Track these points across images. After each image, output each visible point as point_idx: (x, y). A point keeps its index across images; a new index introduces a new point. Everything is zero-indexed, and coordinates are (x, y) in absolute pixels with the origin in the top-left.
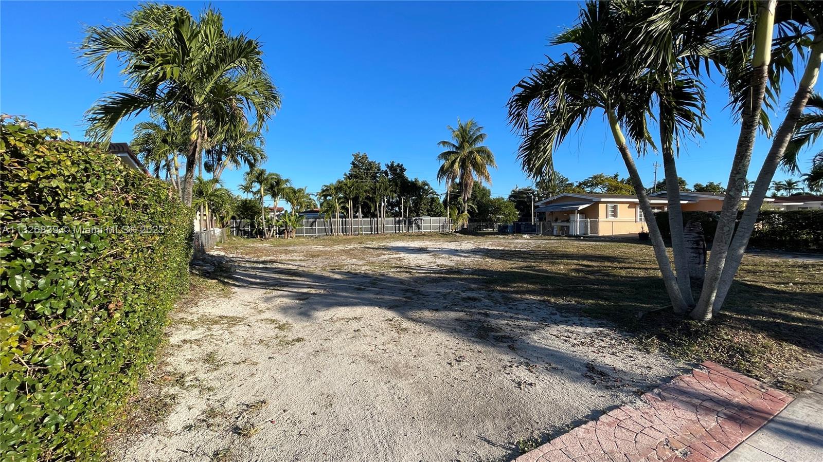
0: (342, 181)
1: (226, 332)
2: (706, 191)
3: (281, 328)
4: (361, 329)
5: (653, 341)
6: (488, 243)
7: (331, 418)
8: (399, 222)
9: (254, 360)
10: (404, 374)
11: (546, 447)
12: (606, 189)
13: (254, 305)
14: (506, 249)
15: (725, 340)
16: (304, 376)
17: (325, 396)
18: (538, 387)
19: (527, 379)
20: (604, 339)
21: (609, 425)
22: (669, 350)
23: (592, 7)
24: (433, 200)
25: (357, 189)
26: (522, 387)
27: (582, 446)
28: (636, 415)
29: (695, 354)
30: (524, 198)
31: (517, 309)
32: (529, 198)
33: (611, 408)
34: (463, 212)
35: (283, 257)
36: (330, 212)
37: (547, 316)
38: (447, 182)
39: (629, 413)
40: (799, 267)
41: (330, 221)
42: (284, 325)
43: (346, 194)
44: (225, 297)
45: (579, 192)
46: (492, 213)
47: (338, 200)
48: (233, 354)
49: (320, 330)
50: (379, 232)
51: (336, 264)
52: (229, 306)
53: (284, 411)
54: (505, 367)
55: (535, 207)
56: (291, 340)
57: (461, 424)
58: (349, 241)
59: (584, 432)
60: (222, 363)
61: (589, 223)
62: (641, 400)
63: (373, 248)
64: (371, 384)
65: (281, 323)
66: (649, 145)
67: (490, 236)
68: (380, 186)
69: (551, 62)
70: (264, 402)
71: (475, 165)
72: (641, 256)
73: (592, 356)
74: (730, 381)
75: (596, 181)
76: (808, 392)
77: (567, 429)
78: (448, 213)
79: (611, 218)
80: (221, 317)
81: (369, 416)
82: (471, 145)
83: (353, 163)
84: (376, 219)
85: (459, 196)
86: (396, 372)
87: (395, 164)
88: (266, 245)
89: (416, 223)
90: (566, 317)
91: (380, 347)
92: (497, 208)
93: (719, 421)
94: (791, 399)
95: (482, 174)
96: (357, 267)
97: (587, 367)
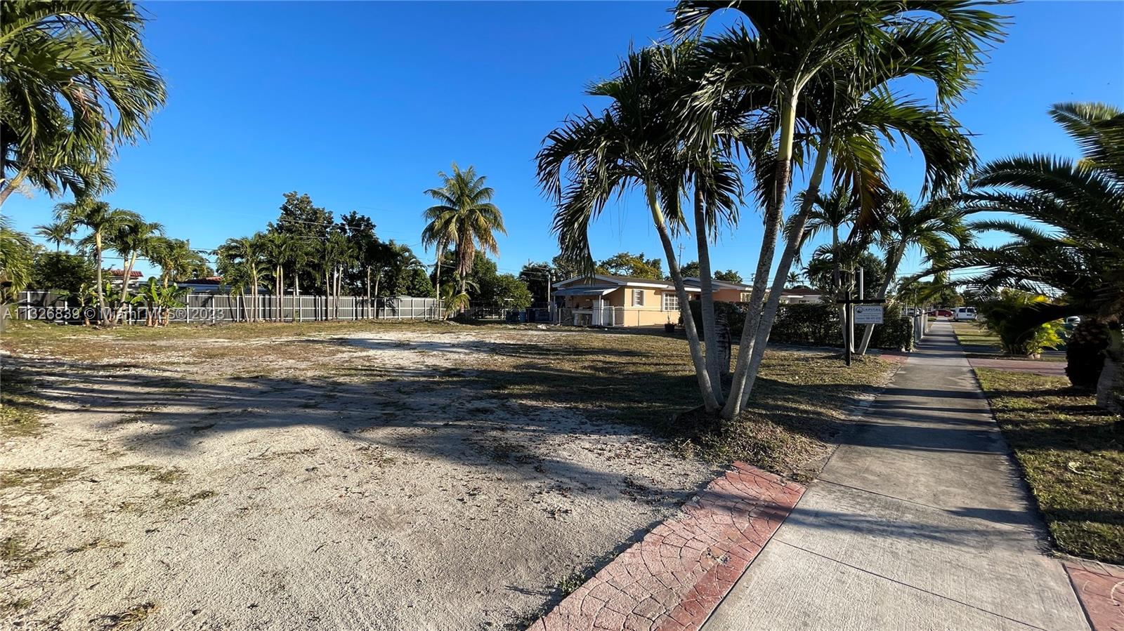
0: (265, 236)
1: (40, 497)
2: (725, 279)
3: (163, 478)
4: (318, 466)
5: (687, 445)
6: (495, 336)
7: (285, 607)
8: (363, 303)
9: (116, 538)
10: (397, 524)
11: (592, 583)
12: (631, 271)
13: (98, 445)
14: (519, 343)
15: (750, 437)
16: (226, 551)
17: (270, 576)
18: (574, 513)
19: (561, 505)
20: (640, 447)
21: (654, 544)
22: (703, 453)
23: (633, 59)
24: (416, 273)
25: (292, 250)
26: (556, 516)
27: (629, 573)
28: (678, 528)
29: (726, 455)
30: (539, 277)
31: (540, 421)
32: (545, 276)
33: (654, 525)
34: (459, 292)
35: (149, 358)
36: (241, 285)
37: (576, 427)
38: (438, 249)
39: (671, 527)
40: (803, 359)
41: (241, 299)
42: (170, 473)
43: (272, 256)
44: (27, 433)
45: (602, 273)
46: (498, 294)
47: (257, 265)
48: (65, 536)
49: (243, 476)
50: (329, 318)
51: (258, 369)
52: (39, 451)
53: (194, 613)
54: (533, 495)
55: (553, 289)
56: (188, 496)
57: (485, 575)
58: (278, 332)
59: (630, 557)
60: (39, 554)
61: (614, 312)
62: (682, 511)
63: (322, 342)
64: (348, 546)
65: (163, 471)
66: (682, 227)
67: (496, 326)
68: (333, 247)
69: (590, 115)
70: (150, 605)
71: (477, 229)
72: (668, 350)
73: (629, 469)
74: (758, 479)
75: (620, 261)
76: (815, 481)
77: (612, 557)
78: (438, 292)
79: (637, 306)
80: (25, 472)
81: (350, 591)
82: (473, 200)
83: (285, 208)
84: (324, 298)
85: (454, 270)
86: (384, 522)
87: (358, 216)
88: (105, 337)
89: (390, 306)
90: (597, 426)
91: (353, 490)
92: (505, 288)
93: (751, 521)
94: (804, 490)
95: (487, 241)
96: (298, 373)
97: (625, 482)
